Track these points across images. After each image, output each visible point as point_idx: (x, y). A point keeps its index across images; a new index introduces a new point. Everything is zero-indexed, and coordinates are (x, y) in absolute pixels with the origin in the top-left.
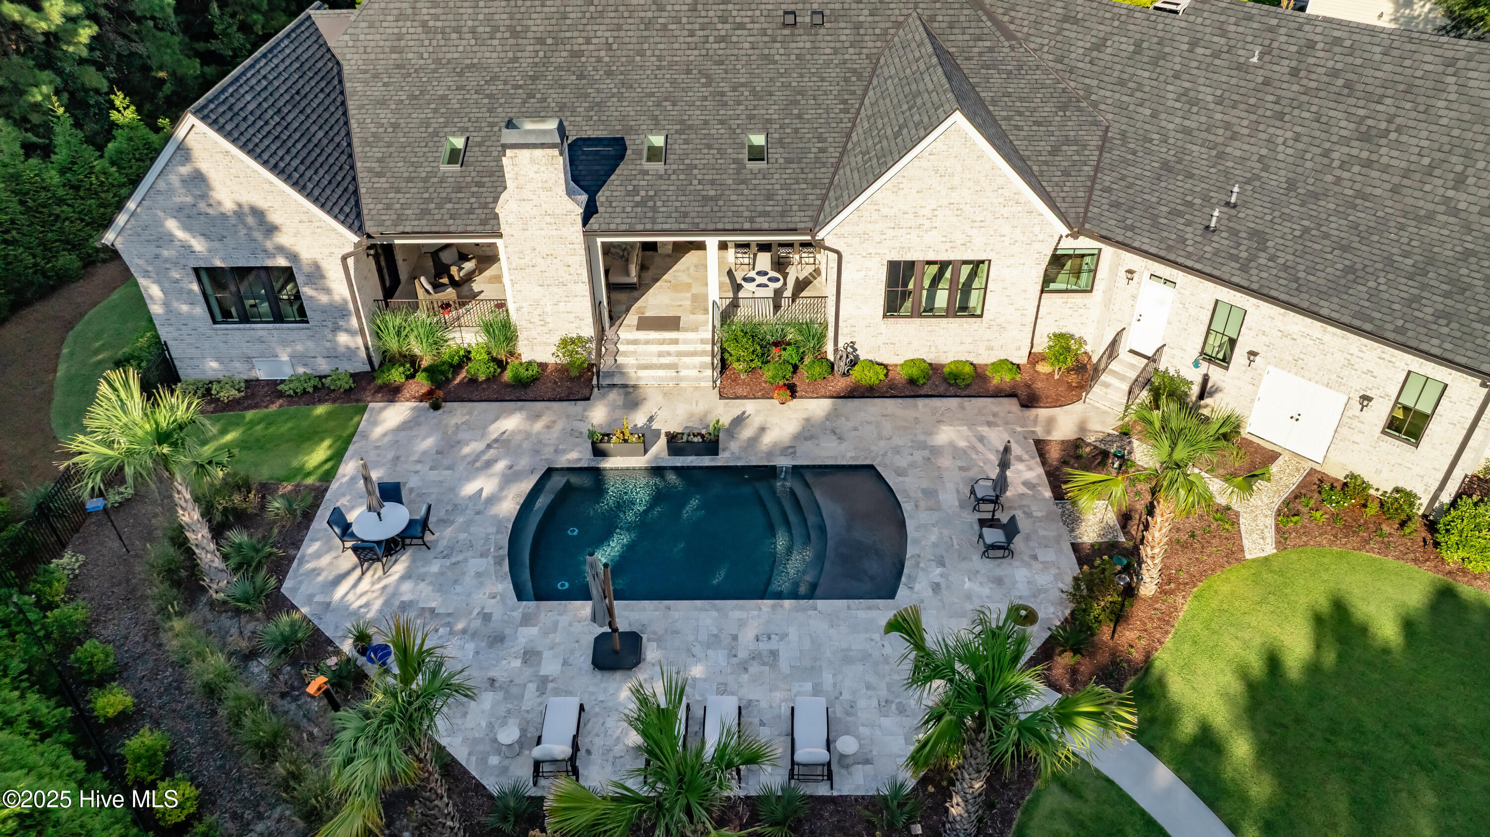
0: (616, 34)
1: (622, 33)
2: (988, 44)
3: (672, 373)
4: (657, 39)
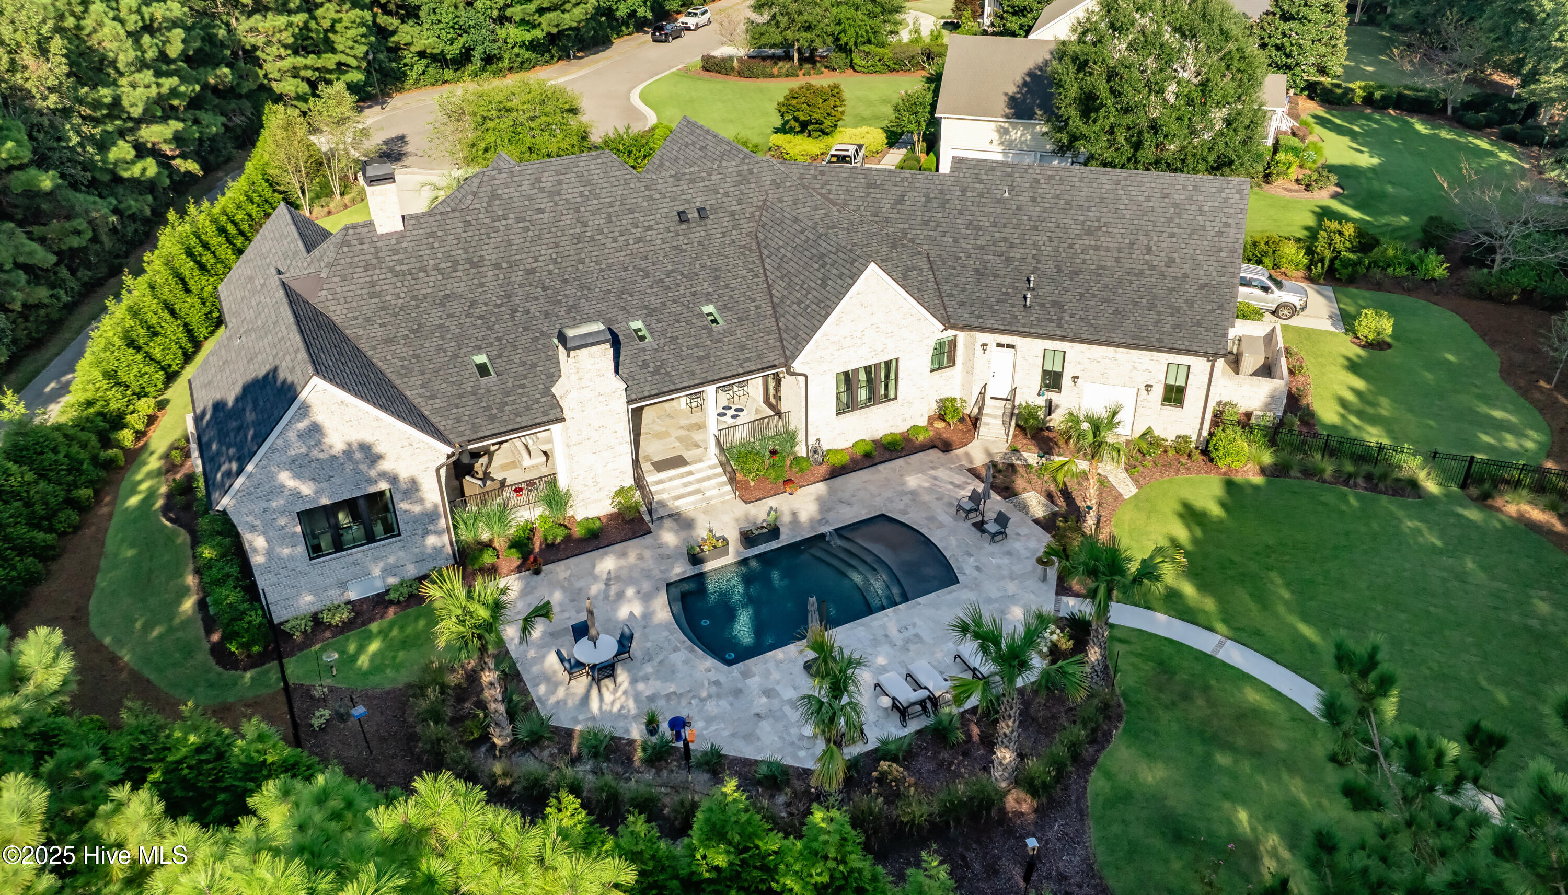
0: (556, 250)
1: (561, 249)
2: (823, 211)
3: (699, 496)
4: (591, 249)
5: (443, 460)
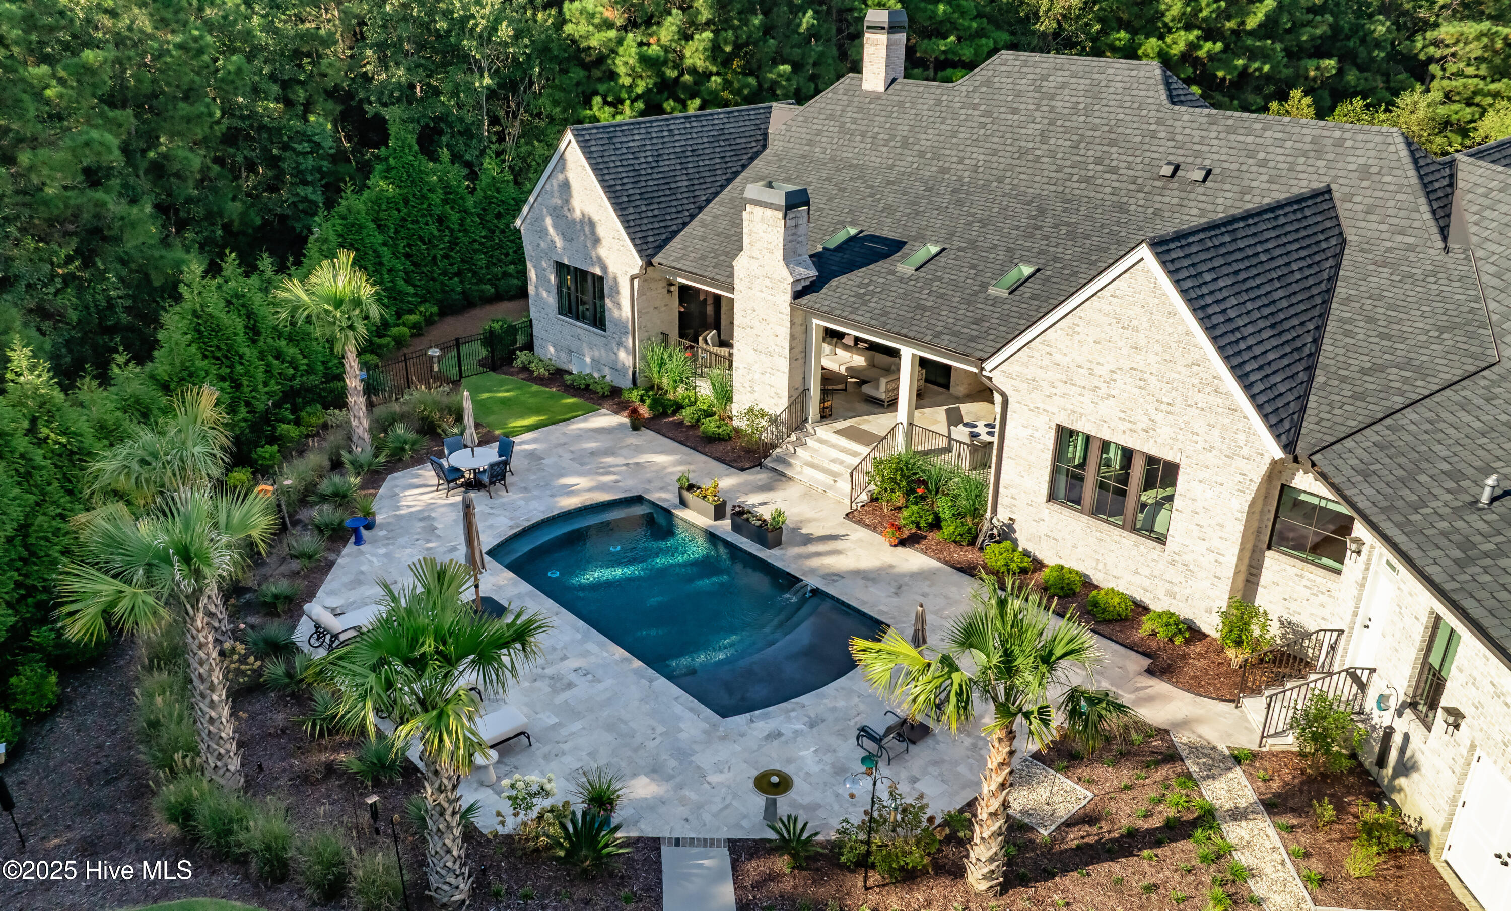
5: (636, 271)
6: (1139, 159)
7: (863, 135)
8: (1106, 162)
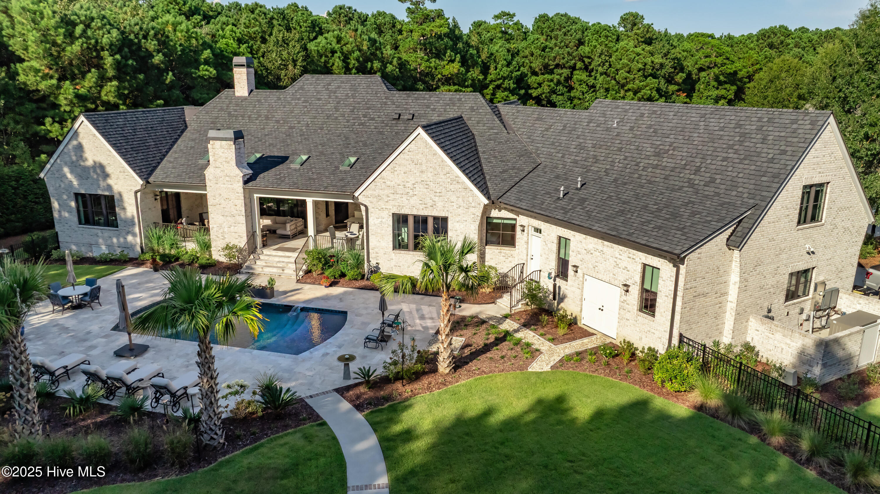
0: (313, 120)
5: (139, 188)
6: (382, 114)
7: (243, 116)
8: (368, 116)
